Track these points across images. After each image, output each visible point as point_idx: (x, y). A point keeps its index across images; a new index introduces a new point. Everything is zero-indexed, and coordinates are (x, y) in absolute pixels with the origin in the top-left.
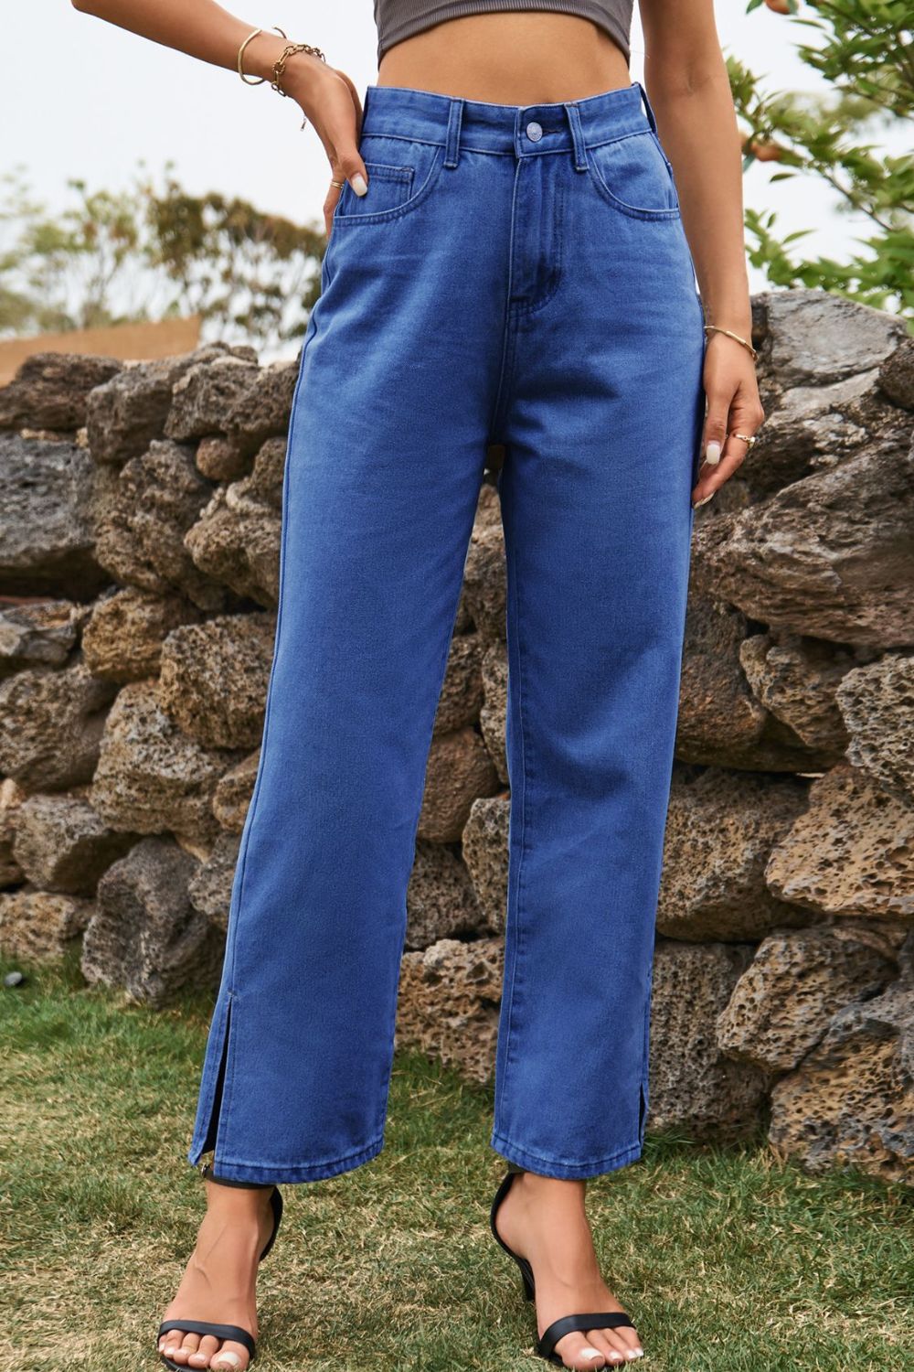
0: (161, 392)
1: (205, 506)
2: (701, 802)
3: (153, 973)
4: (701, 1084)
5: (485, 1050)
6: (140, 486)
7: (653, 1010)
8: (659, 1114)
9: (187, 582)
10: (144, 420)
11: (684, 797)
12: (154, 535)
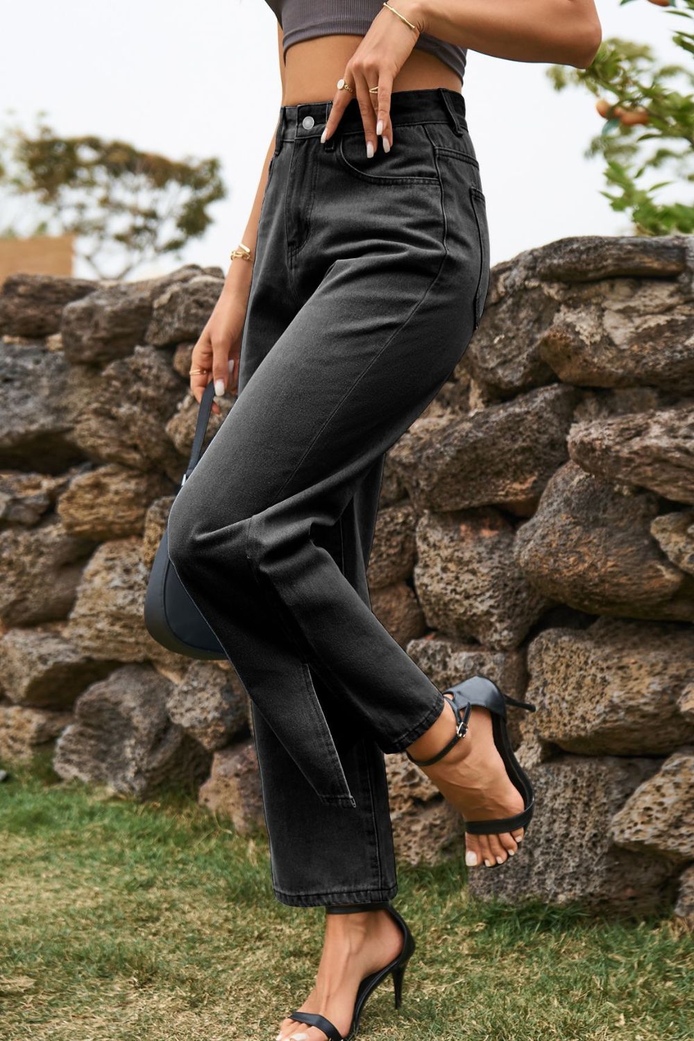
0: (143, 307)
1: (181, 400)
2: (599, 644)
3: (138, 773)
4: (596, 869)
5: (416, 839)
6: (126, 383)
7: (557, 810)
8: (562, 892)
9: (166, 462)
10: (127, 330)
11: (584, 640)
12: (140, 423)
